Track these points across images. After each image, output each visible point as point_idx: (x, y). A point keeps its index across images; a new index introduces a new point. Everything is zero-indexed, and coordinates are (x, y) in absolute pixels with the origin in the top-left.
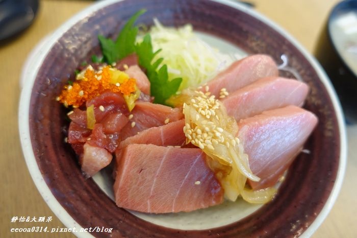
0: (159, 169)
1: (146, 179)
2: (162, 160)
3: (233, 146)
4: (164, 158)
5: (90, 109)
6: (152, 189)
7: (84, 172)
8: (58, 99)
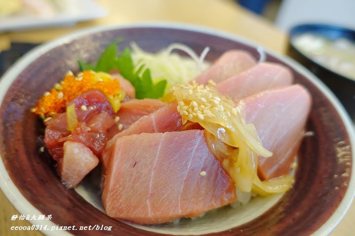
0: (156, 159)
1: (142, 174)
2: (157, 148)
3: (235, 115)
4: (160, 147)
5: (71, 109)
6: (150, 186)
7: (64, 182)
8: (34, 110)
